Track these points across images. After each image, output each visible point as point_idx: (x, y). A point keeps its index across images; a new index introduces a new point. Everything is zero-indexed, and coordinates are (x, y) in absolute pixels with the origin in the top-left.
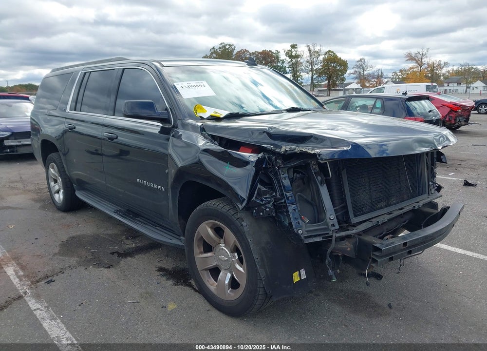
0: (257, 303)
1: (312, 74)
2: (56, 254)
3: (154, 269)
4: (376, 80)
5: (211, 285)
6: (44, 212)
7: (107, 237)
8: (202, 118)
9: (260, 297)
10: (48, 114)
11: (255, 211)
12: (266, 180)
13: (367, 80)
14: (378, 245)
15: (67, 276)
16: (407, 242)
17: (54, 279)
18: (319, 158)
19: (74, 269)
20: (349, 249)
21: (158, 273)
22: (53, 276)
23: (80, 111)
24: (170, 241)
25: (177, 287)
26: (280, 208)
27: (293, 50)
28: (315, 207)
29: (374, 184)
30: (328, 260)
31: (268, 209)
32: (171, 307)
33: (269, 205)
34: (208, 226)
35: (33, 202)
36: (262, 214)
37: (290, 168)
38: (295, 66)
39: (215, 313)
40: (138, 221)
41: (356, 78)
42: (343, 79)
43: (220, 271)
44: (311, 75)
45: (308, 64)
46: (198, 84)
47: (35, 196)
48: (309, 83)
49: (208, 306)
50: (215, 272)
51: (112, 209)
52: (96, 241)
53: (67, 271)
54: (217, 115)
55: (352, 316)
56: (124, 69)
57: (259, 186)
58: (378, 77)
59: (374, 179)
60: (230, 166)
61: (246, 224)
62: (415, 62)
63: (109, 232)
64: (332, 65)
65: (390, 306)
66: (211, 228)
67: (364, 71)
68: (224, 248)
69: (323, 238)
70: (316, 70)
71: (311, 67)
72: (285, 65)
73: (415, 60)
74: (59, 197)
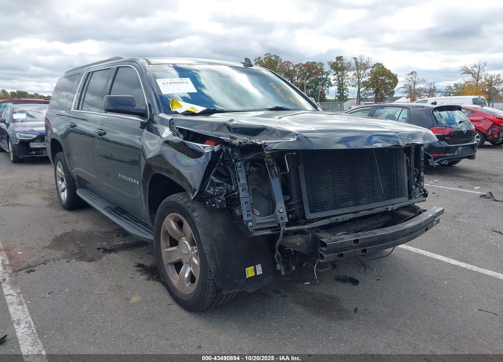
0: (208, 296)
1: (359, 87)
2: (46, 247)
3: (133, 265)
4: (428, 94)
5: (175, 279)
6: (50, 210)
7: (100, 234)
8: (176, 113)
9: (210, 290)
10: (58, 113)
11: (207, 203)
12: (224, 173)
13: (418, 94)
14: (324, 240)
15: (48, 267)
16: (358, 240)
17: (34, 269)
18: (265, 149)
19: (57, 261)
20: (298, 244)
21: (135, 269)
22: (35, 267)
23: (82, 110)
24: (145, 236)
25: (148, 281)
26: (233, 201)
27: (339, 62)
28: (271, 201)
29: (339, 182)
30: (277, 253)
31: (220, 201)
32: (135, 299)
33: (222, 197)
34: (172, 219)
35: (43, 201)
36: (214, 205)
37: (247, 161)
38: (340, 79)
39: (175, 307)
40: (123, 217)
41: (406, 92)
42: (393, 93)
43: (183, 265)
44: (357, 88)
45: (355, 76)
46: (181, 81)
47: (47, 195)
48: (355, 96)
49: (170, 300)
50: (178, 265)
51: (104, 205)
52: (88, 237)
53: (50, 263)
54: (193, 110)
55: (312, 317)
56: (118, 68)
57: (212, 177)
58: (430, 91)
59: (340, 177)
60: (188, 157)
61: (198, 214)
62: (471, 75)
63: (103, 230)
64: (381, 78)
65: (356, 310)
66: (174, 221)
67: (414, 85)
68: (185, 242)
69: (272, 231)
70: (363, 82)
71: (357, 80)
72: (329, 77)
73: (471, 73)
74: (64, 195)
